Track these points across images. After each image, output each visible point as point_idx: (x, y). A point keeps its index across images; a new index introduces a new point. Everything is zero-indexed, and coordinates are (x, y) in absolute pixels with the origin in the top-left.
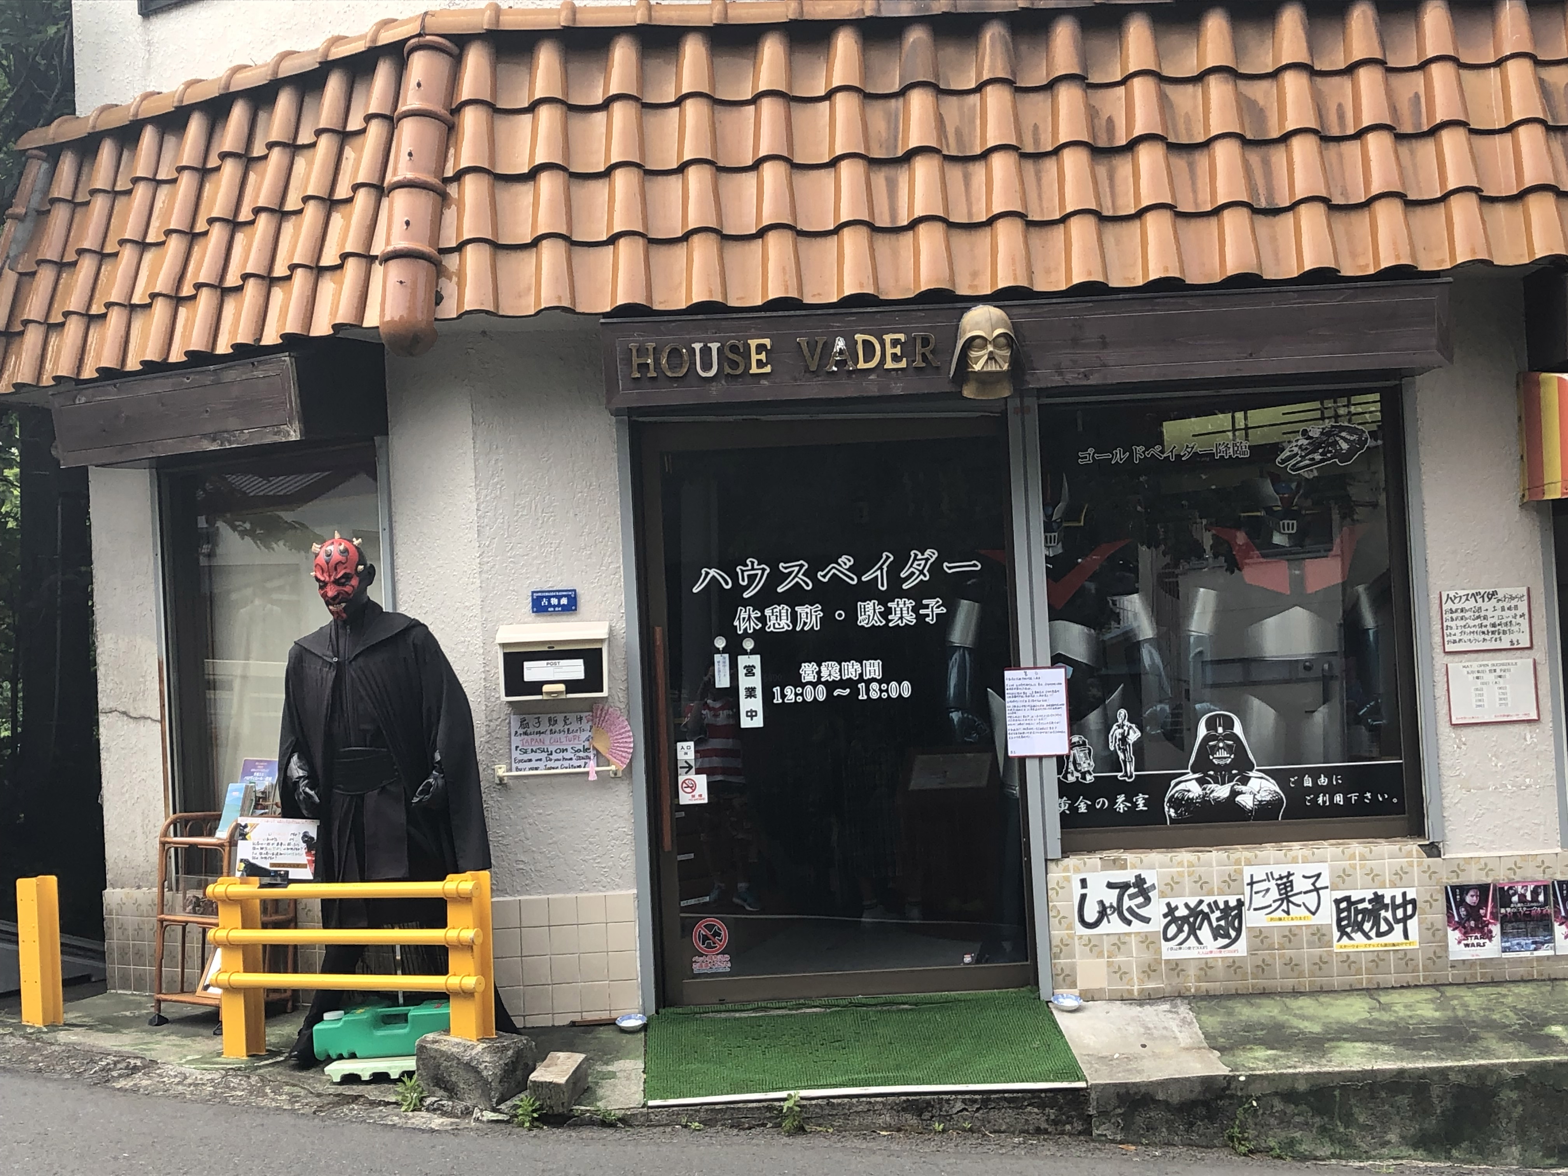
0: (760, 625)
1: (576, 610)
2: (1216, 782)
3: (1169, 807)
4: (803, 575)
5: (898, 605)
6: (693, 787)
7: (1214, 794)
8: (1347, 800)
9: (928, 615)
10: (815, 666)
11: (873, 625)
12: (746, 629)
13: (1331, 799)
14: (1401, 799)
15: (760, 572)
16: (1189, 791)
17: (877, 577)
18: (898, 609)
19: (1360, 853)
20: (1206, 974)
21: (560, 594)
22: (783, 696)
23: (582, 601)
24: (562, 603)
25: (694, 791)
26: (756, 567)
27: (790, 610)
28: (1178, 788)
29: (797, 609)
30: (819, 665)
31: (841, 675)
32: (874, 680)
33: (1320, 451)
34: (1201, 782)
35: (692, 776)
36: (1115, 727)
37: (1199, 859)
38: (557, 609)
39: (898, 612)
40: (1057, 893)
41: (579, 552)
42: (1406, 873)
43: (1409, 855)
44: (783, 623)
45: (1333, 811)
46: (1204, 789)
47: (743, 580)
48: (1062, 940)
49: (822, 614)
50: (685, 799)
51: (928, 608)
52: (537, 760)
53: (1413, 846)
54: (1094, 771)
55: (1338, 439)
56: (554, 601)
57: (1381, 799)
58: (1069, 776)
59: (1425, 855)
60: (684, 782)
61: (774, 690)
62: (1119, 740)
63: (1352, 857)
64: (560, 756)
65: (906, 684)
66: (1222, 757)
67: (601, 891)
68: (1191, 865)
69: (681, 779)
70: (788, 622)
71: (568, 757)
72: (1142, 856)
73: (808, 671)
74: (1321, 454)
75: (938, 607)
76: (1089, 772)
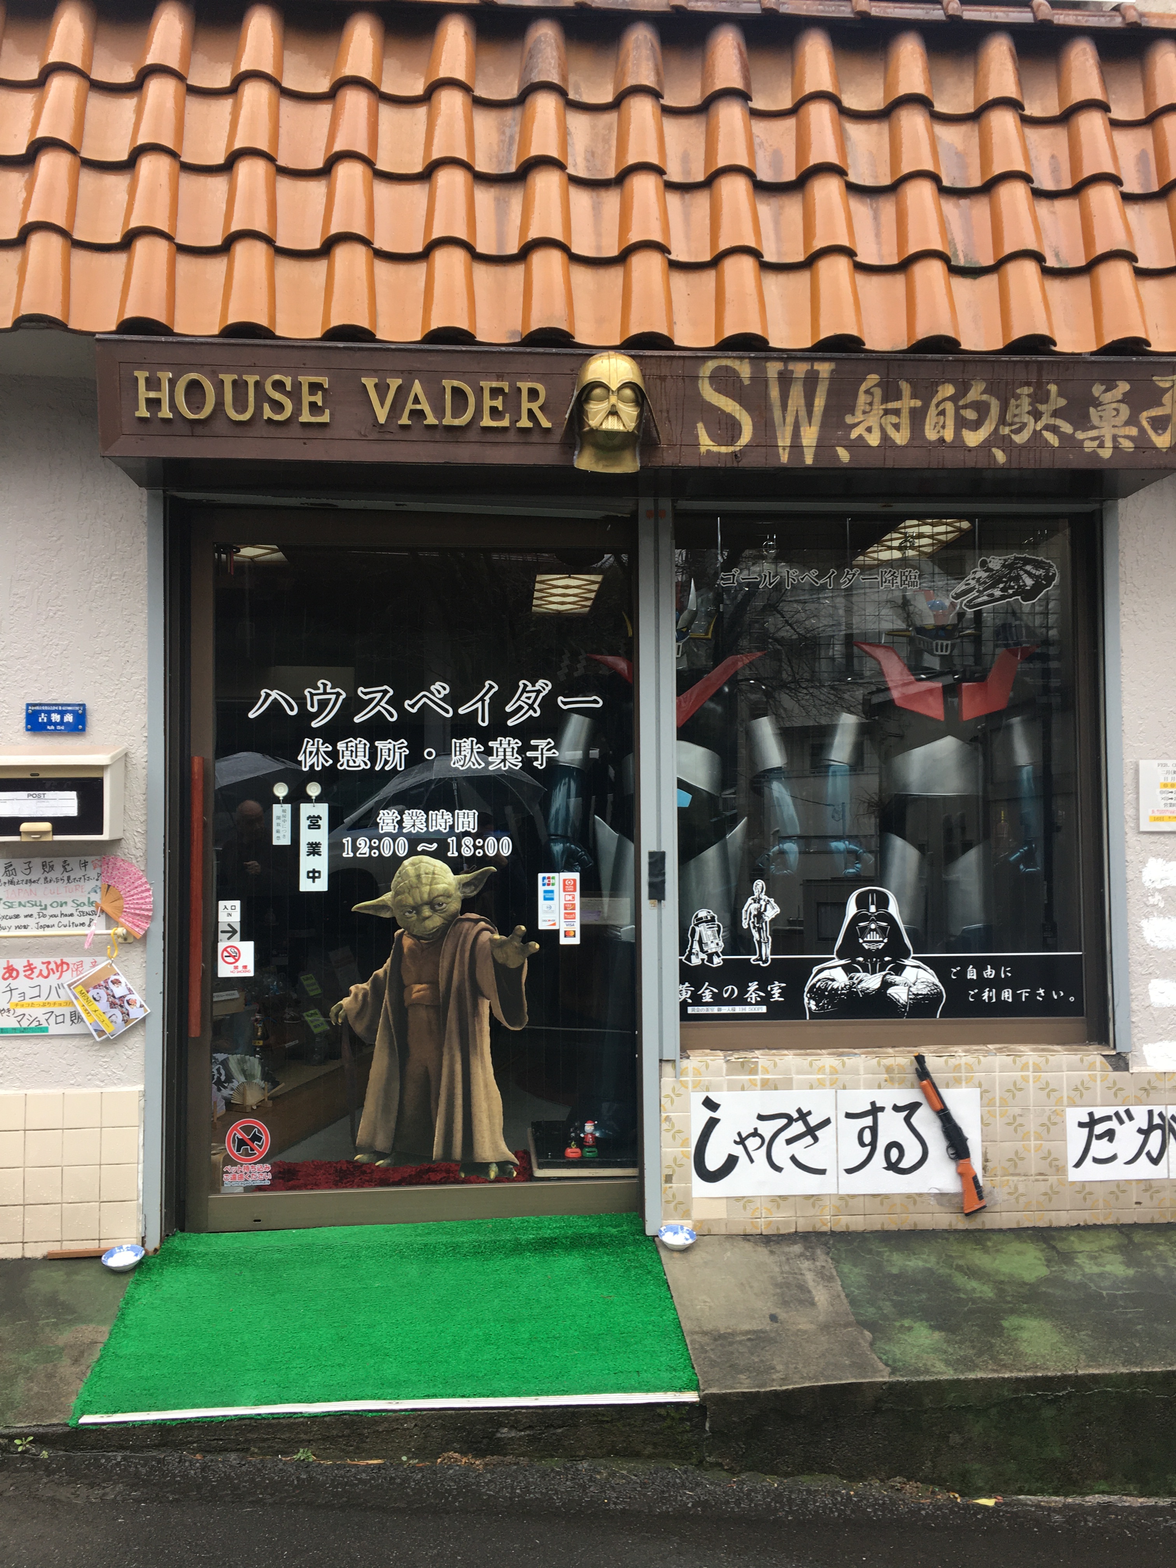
0: (331, 762)
1: (83, 730)
2: (866, 970)
3: (809, 999)
4: (386, 703)
5: (501, 744)
6: (236, 957)
7: (863, 985)
8: (1017, 997)
9: (536, 759)
10: (396, 814)
11: (470, 767)
12: (312, 766)
13: (998, 995)
14: (1079, 999)
15: (333, 697)
16: (833, 980)
17: (477, 709)
18: (500, 750)
19: (1034, 1063)
20: (847, 1206)
21: (64, 708)
22: (355, 849)
23: (93, 720)
24: (66, 720)
25: (237, 961)
26: (329, 690)
27: (368, 745)
28: (821, 976)
29: (377, 743)
30: (401, 813)
31: (427, 826)
32: (467, 834)
33: (1001, 586)
34: (848, 969)
35: (236, 942)
36: (750, 901)
37: (844, 1064)
38: (59, 727)
39: (501, 754)
40: (672, 1102)
41: (92, 657)
42: (1087, 1089)
43: (1091, 1067)
44: (359, 761)
45: (999, 1009)
46: (851, 978)
47: (312, 706)
48: (675, 1160)
49: (408, 752)
50: (225, 970)
51: (537, 750)
52: (26, 916)
53: (1094, 1056)
54: (723, 953)
55: (1021, 573)
56: (56, 717)
57: (1055, 997)
58: (693, 957)
59: (1110, 1068)
60: (225, 950)
61: (344, 841)
62: (755, 916)
63: (1025, 1067)
64: (56, 912)
65: (506, 840)
66: (873, 940)
67: (98, 1086)
68: (834, 1071)
69: (221, 946)
70: (366, 760)
71: (69, 913)
72: (777, 1059)
73: (387, 819)
74: (1002, 590)
75: (549, 750)
76: (716, 953)
